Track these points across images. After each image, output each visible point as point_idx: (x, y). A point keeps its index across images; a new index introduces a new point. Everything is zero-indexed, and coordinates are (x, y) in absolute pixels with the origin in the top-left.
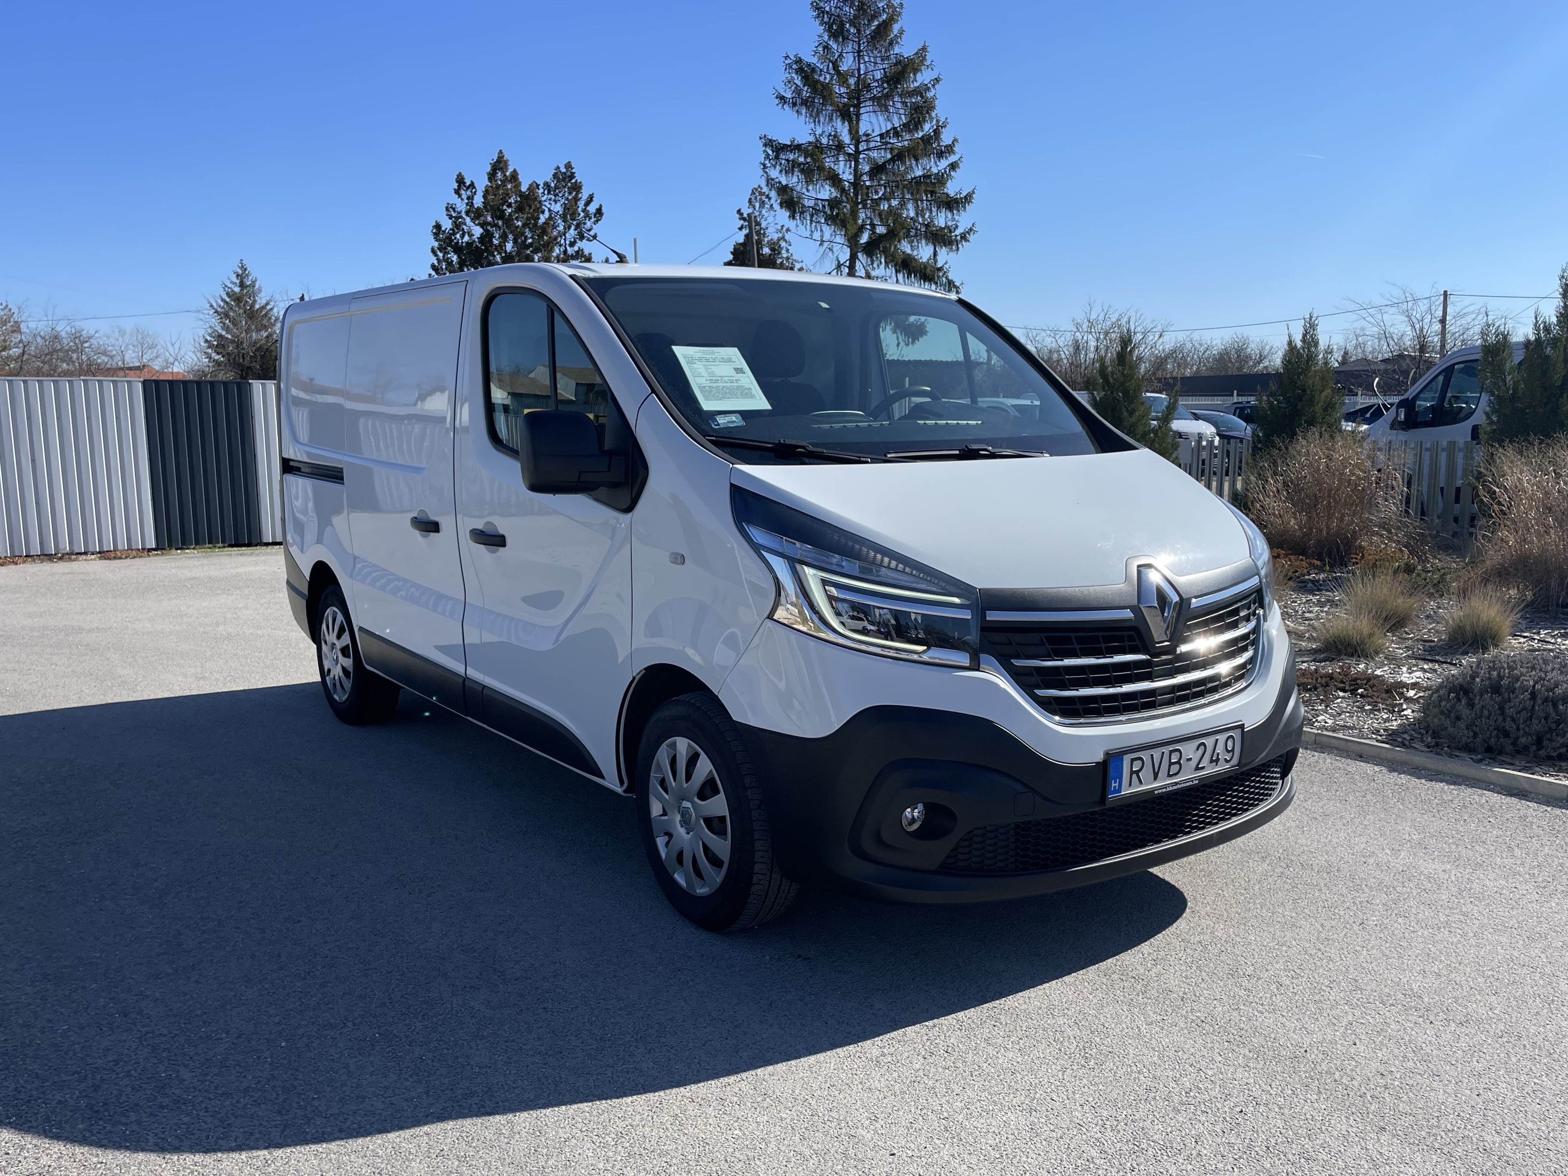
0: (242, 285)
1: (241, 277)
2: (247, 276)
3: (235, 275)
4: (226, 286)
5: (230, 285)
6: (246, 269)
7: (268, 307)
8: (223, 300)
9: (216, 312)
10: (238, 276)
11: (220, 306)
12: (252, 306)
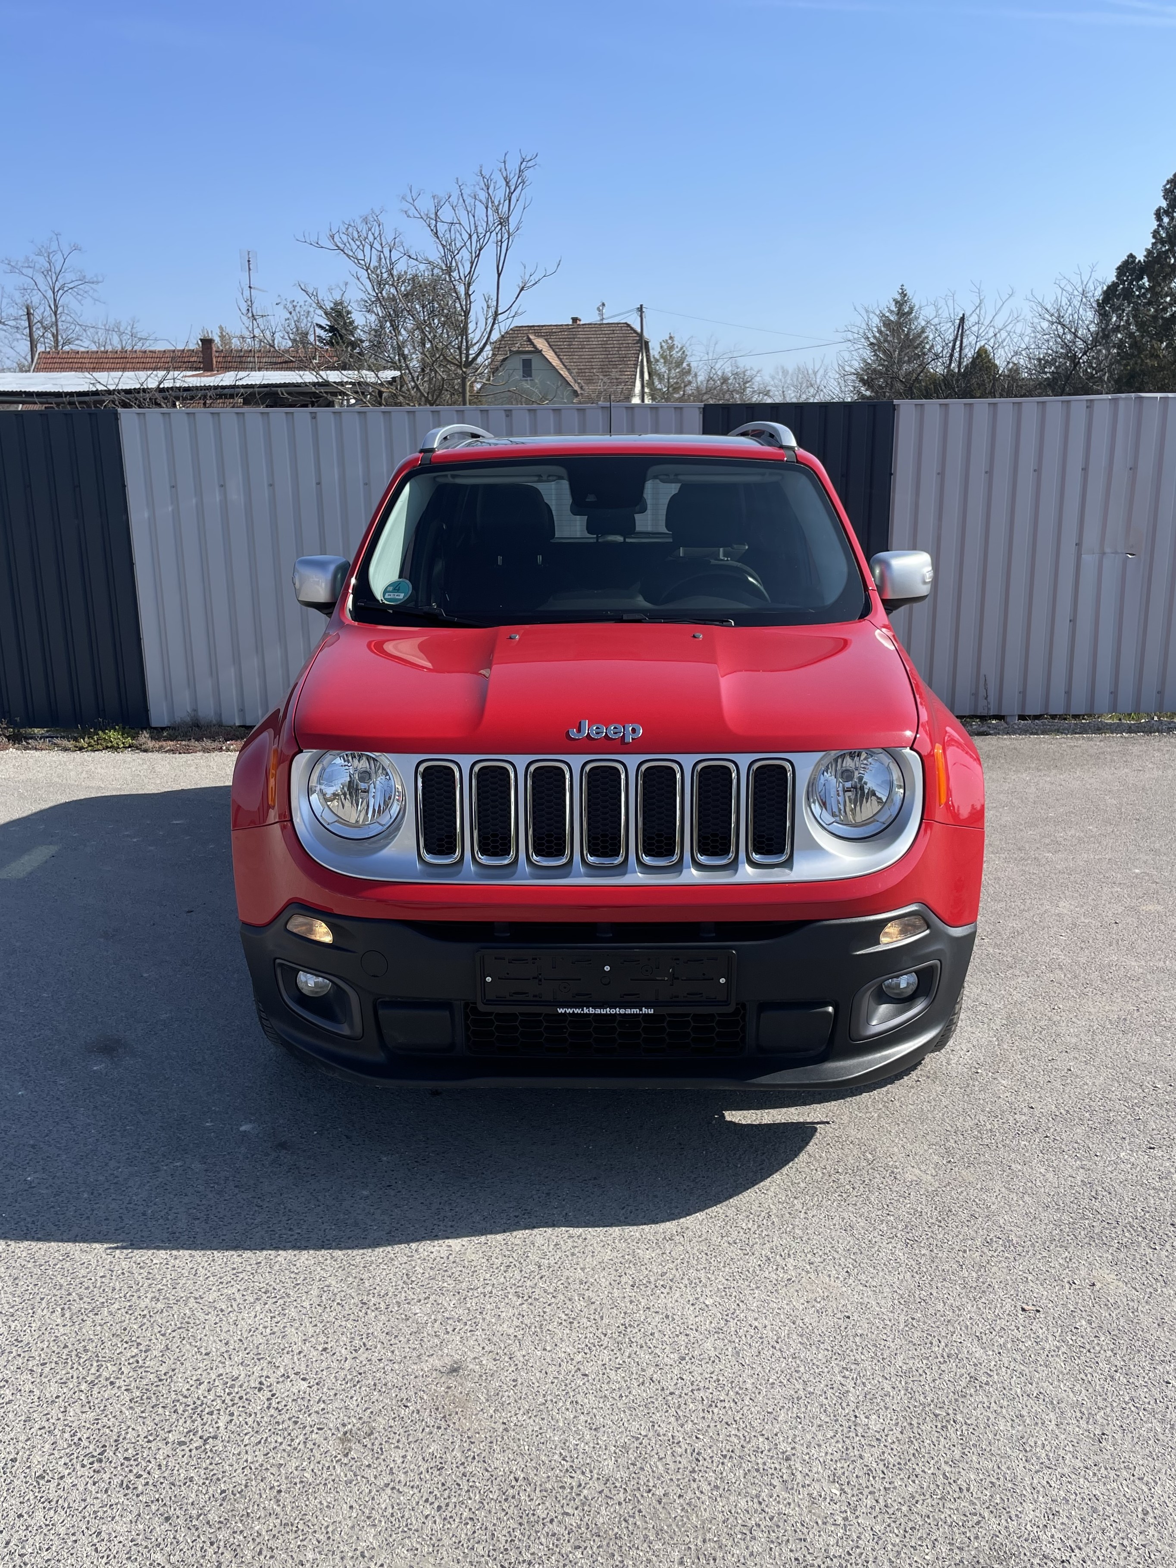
0: (900, 313)
1: (900, 304)
2: (906, 302)
3: (894, 303)
4: (884, 315)
5: (887, 314)
6: (905, 295)
7: (924, 335)
8: (880, 332)
9: (872, 344)
10: (896, 302)
11: (875, 337)
12: (908, 335)
